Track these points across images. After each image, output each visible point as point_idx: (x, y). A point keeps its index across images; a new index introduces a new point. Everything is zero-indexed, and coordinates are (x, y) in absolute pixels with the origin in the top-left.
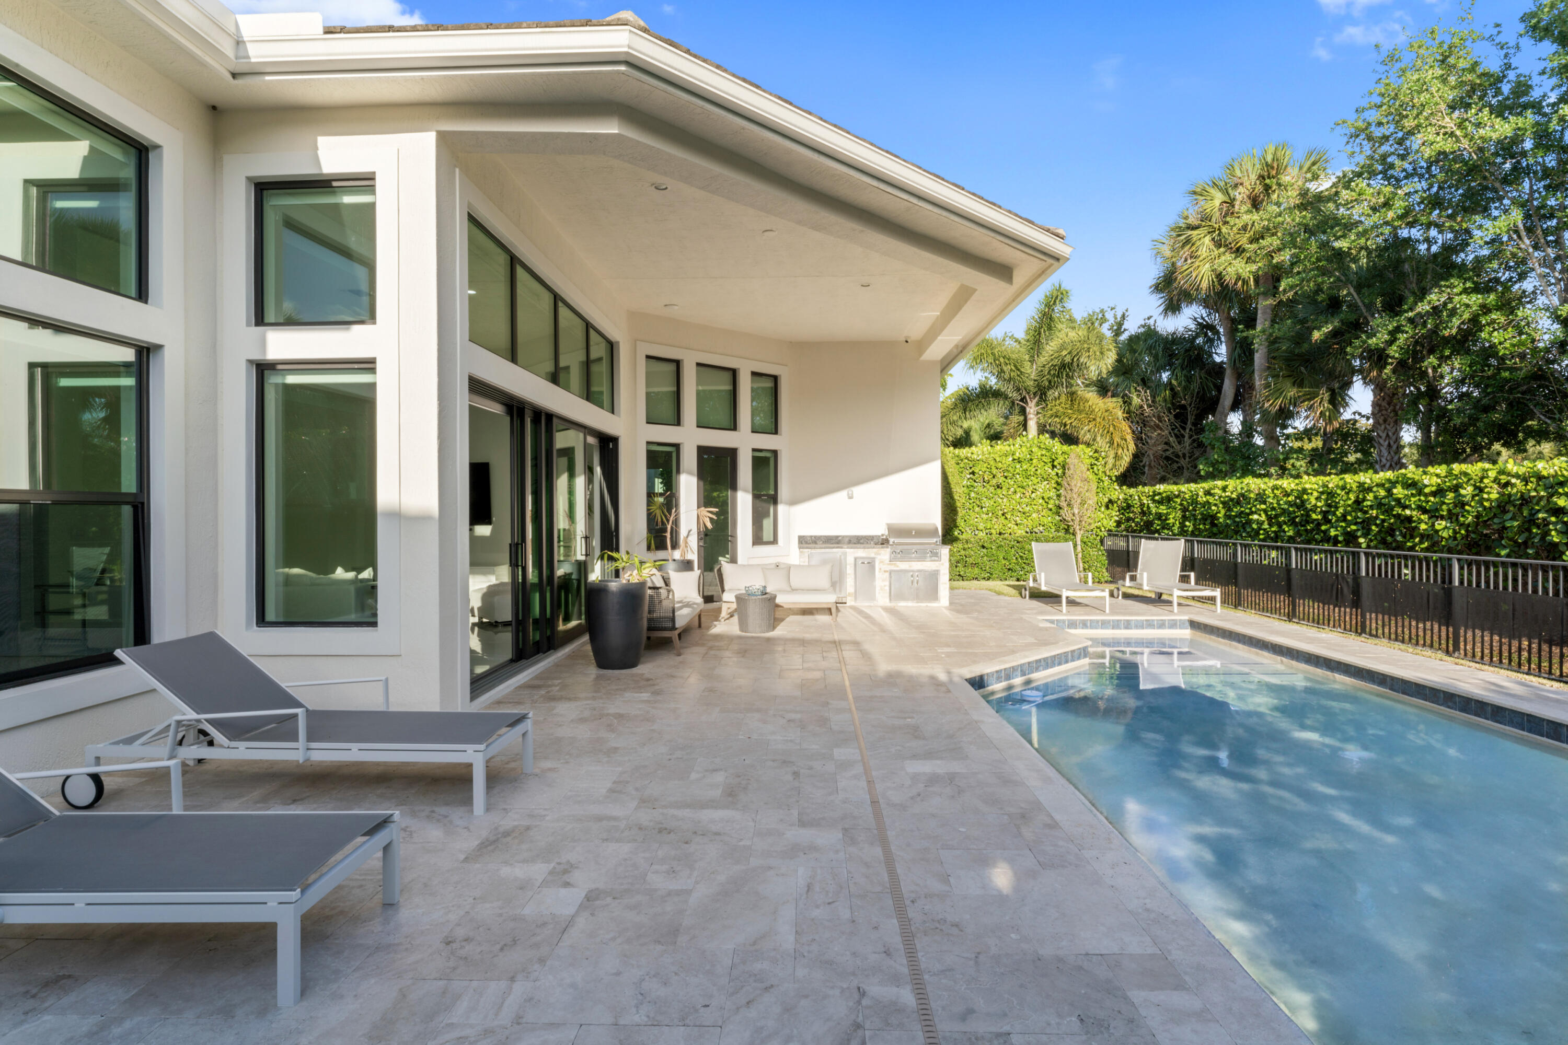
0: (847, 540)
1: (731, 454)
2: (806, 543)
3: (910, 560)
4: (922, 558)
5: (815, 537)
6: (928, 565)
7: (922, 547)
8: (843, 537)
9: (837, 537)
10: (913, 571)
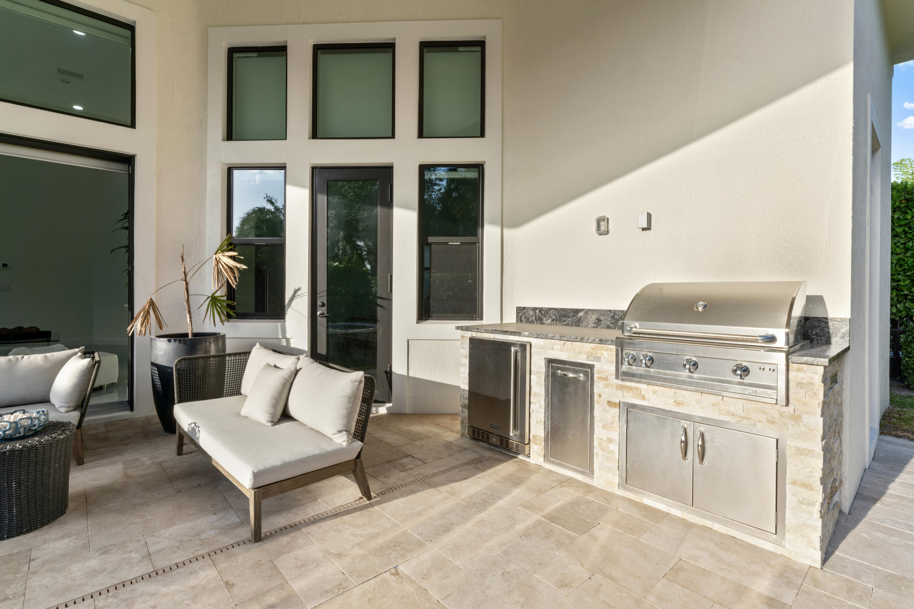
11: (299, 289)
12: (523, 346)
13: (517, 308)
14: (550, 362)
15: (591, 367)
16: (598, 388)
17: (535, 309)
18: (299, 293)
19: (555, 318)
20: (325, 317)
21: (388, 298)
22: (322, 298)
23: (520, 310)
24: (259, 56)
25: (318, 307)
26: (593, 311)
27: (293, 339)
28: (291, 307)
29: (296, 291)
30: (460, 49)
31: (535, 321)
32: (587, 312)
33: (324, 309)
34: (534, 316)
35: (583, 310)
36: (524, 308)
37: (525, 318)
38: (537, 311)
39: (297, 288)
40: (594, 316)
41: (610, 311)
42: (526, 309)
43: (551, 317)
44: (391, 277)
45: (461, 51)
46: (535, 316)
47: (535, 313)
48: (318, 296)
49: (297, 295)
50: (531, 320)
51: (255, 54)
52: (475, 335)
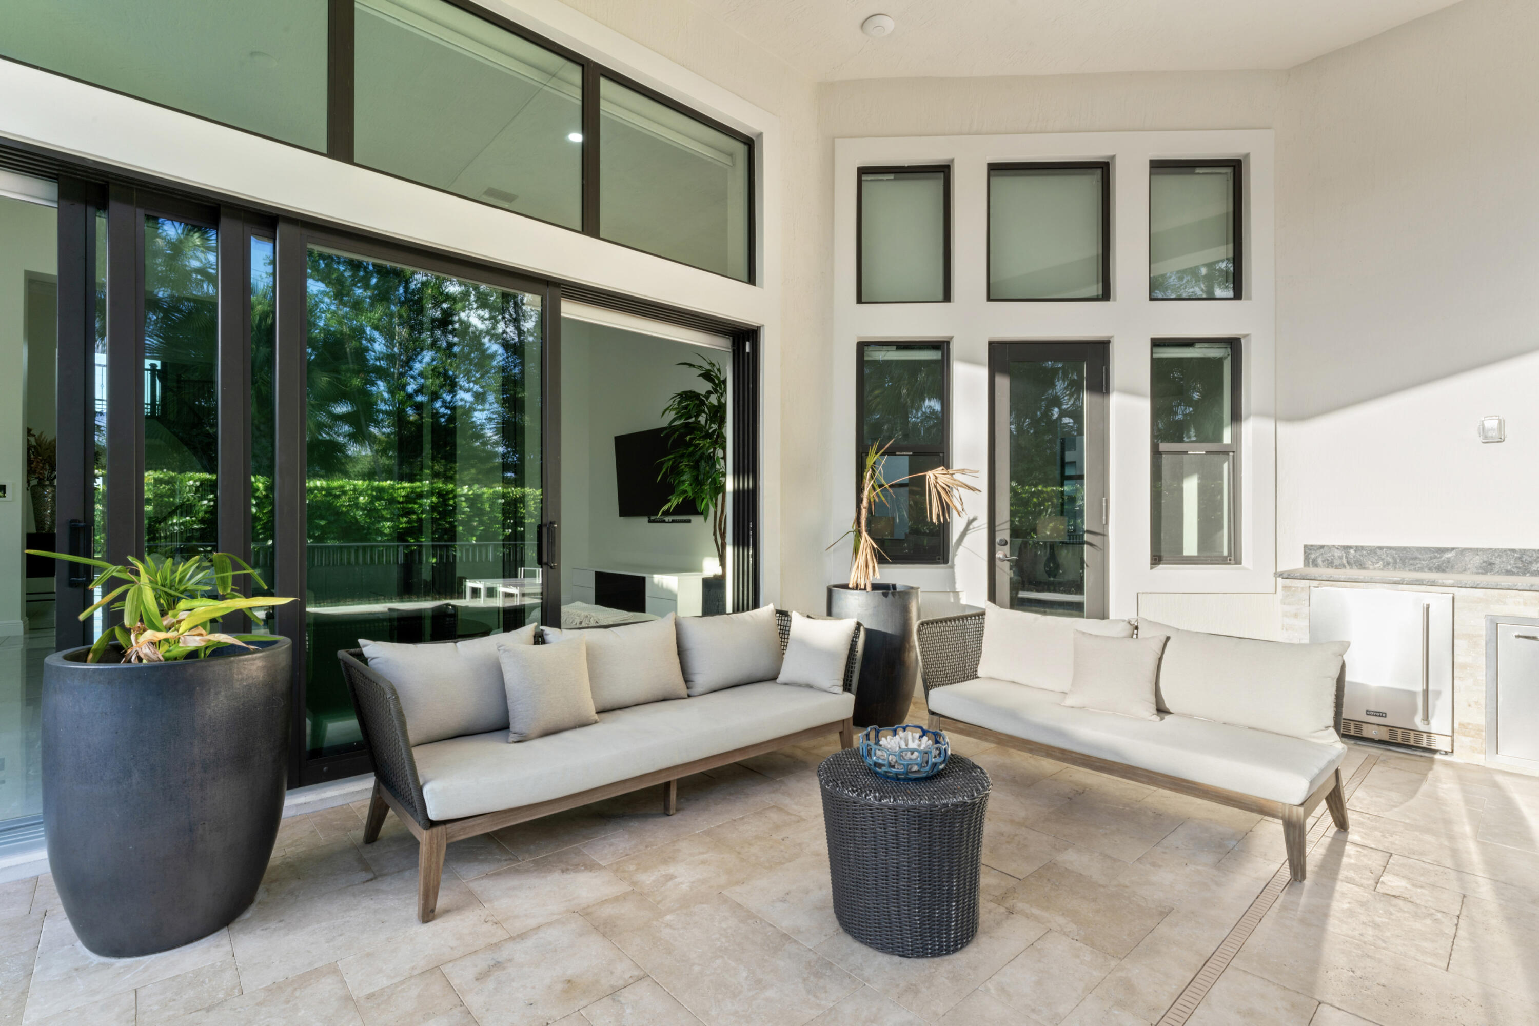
11: (974, 519)
13: (1305, 546)
17: (1346, 548)
18: (975, 524)
19: (1391, 560)
20: (1008, 560)
21: (1101, 532)
22: (1003, 534)
23: (1308, 549)
24: (895, 179)
25: (997, 546)
26: (1476, 551)
27: (965, 593)
28: (963, 544)
29: (970, 523)
30: (1198, 170)
31: (1346, 565)
32: (1463, 551)
33: (1007, 549)
34: (1344, 558)
35: (1453, 549)
36: (1322, 547)
37: (1323, 561)
38: (1352, 551)
39: (971, 518)
40: (1478, 557)
41: (1513, 551)
42: (1326, 548)
43: (1383, 559)
44: (1107, 501)
45: (1199, 174)
46: (1346, 557)
47: (1347, 554)
48: (997, 529)
49: (971, 527)
50: (1337, 562)
51: (891, 177)
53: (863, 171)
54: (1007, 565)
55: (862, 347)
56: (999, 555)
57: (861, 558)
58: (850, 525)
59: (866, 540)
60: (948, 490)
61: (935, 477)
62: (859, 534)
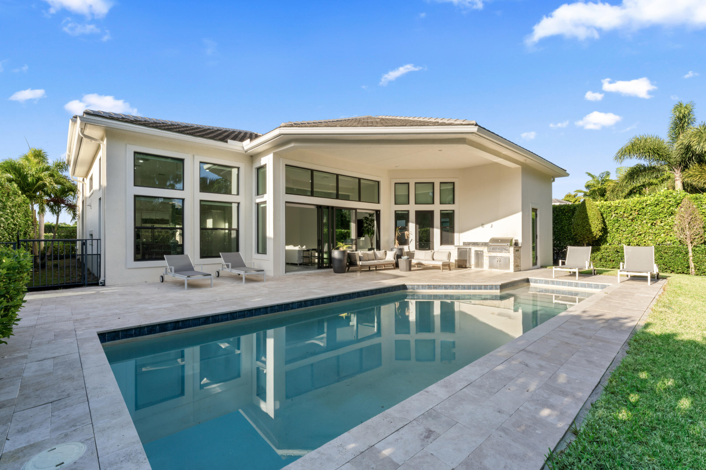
0: (481, 244)
1: (431, 213)
2: (466, 245)
3: (496, 252)
4: (501, 252)
5: (469, 243)
6: (504, 254)
7: (501, 247)
8: (480, 243)
9: (477, 243)
10: (498, 257)
12: (470, 249)
14: (476, 251)
15: (483, 251)
16: (484, 254)
19: (472, 244)
23: (464, 243)
24: (402, 185)
27: (411, 249)
29: (412, 240)
33: (418, 243)
52: (458, 247)
53: (395, 183)
54: (418, 245)
55: (395, 211)
56: (417, 244)
57: (396, 244)
58: (394, 239)
59: (397, 242)
60: (409, 235)
61: (406, 233)
62: (395, 241)
